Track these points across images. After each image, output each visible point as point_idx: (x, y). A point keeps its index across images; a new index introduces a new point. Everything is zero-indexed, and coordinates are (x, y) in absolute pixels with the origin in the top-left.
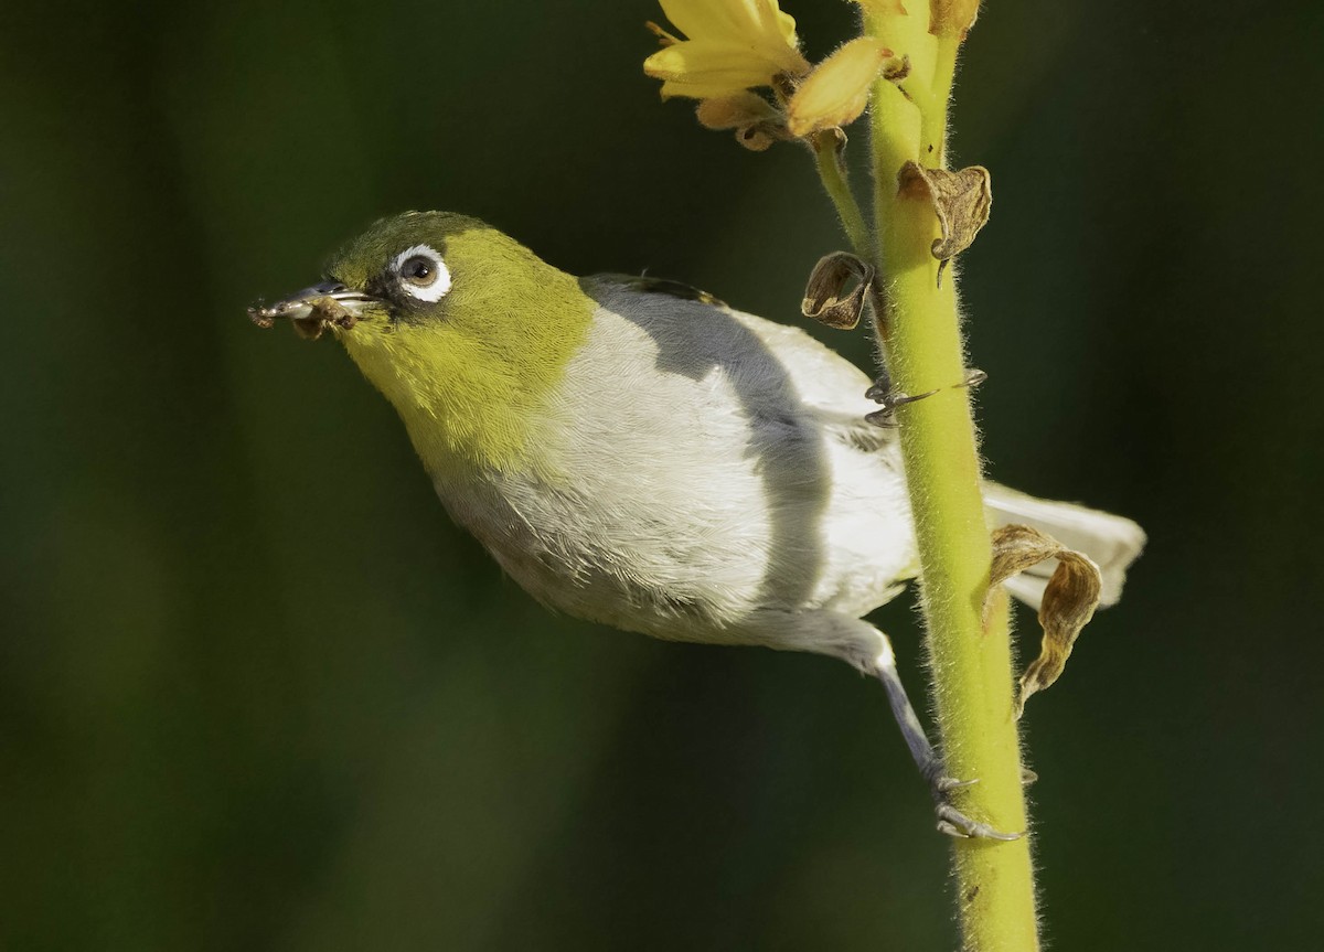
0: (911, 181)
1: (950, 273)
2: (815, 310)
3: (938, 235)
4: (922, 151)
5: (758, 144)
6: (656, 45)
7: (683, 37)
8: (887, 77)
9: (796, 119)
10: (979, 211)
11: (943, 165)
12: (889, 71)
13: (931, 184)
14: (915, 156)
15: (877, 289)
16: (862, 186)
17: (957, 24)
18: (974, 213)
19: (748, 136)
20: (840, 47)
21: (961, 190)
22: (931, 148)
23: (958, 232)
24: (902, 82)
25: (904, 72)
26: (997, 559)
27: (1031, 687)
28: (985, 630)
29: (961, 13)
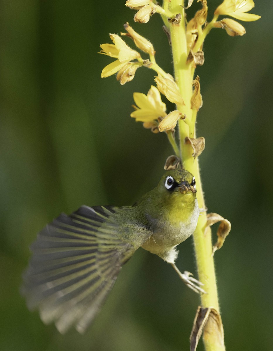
0: (187, 141)
1: (197, 160)
2: (167, 168)
3: (193, 152)
4: (190, 134)
5: (155, 132)
6: (134, 110)
7: (139, 108)
8: (181, 119)
9: (160, 128)
10: (202, 147)
11: (195, 137)
12: (182, 117)
13: (191, 141)
14: (188, 135)
15: (181, 163)
16: (178, 141)
17: (196, 107)
18: (201, 148)
19: (154, 130)
20: (170, 113)
21: (198, 142)
22: (191, 134)
23: (197, 152)
24: (184, 120)
25: (184, 118)
26: (208, 222)
27: (215, 249)
28: (205, 236)
29: (197, 105)
